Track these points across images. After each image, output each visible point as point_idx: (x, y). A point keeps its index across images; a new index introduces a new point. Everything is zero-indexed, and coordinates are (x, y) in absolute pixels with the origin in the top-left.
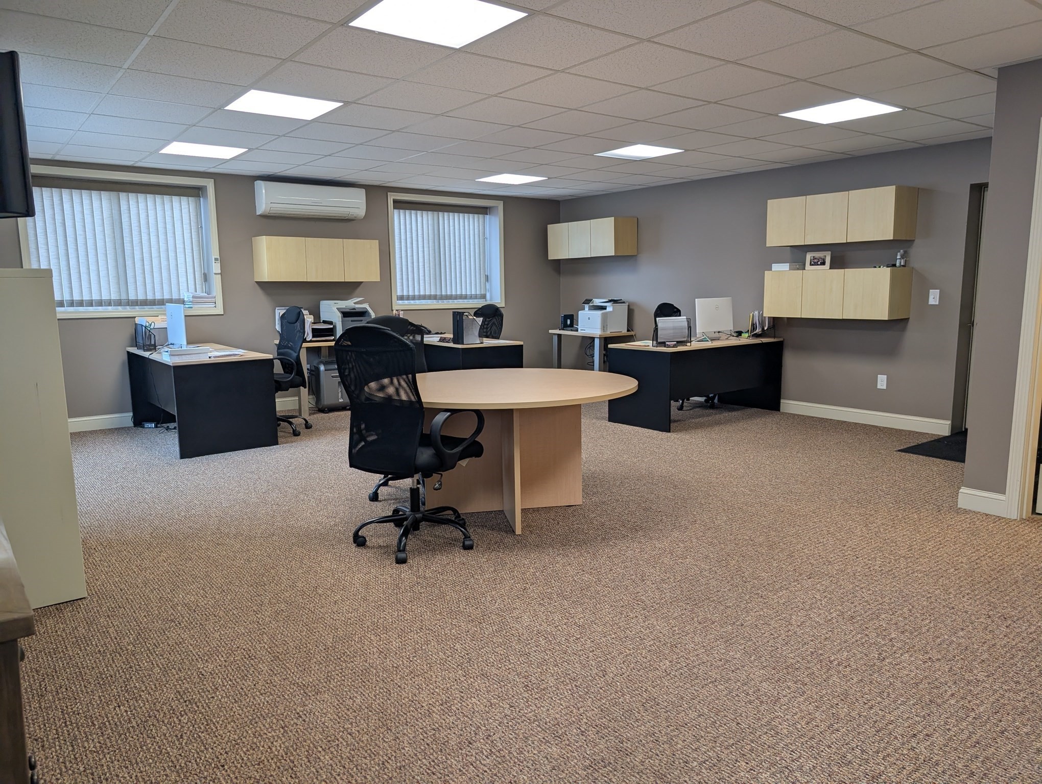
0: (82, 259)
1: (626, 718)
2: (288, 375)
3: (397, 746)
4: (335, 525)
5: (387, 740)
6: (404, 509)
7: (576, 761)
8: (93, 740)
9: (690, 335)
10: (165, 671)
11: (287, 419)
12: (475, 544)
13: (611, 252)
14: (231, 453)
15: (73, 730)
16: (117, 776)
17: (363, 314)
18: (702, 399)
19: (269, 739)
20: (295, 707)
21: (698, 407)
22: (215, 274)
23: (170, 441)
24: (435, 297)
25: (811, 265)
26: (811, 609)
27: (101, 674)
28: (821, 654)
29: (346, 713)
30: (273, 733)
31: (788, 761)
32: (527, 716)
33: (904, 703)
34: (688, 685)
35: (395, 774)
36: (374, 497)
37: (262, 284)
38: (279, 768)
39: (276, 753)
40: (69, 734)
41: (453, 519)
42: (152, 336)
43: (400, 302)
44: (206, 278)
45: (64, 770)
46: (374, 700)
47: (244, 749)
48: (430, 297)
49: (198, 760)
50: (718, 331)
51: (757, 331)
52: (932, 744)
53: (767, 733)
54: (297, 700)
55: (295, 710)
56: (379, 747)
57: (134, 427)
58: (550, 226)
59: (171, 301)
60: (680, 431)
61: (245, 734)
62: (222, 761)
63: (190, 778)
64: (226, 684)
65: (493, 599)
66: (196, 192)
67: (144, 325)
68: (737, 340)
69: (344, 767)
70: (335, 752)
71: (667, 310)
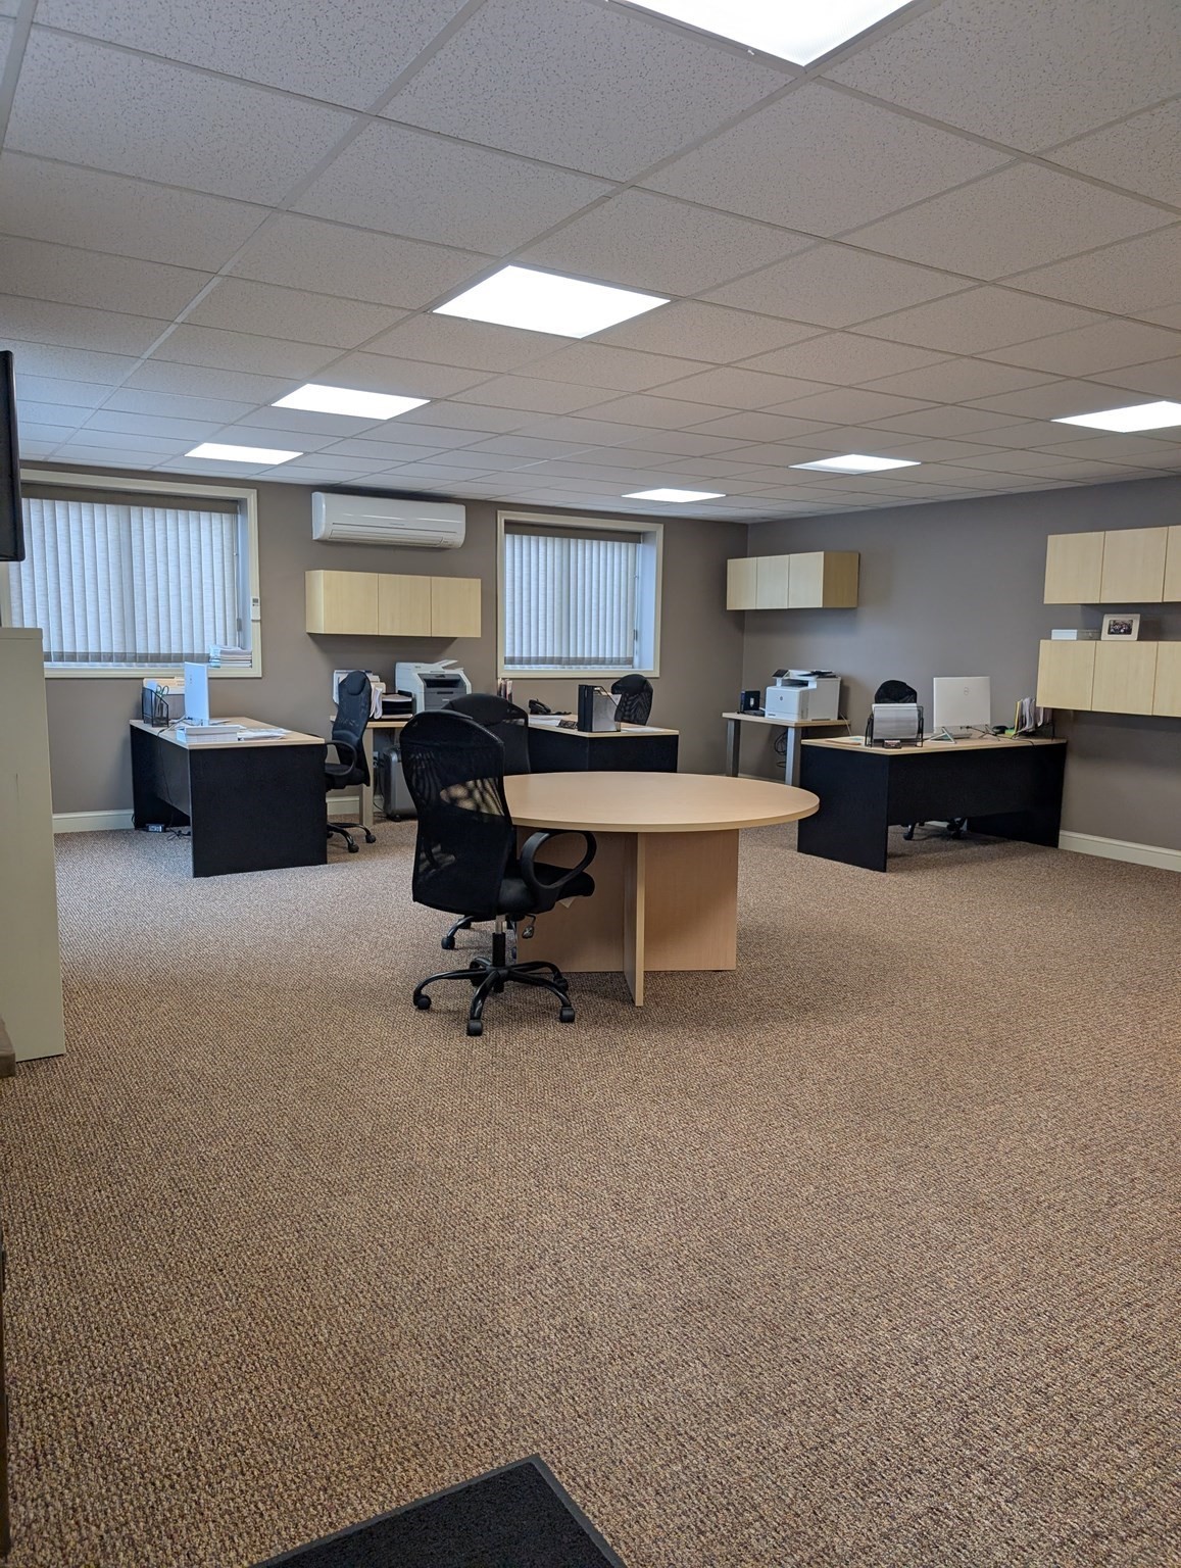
0: (77, 597)
1: (741, 1253)
2: (345, 767)
3: (438, 1264)
4: (392, 979)
5: (426, 1256)
6: (484, 961)
7: (664, 1300)
8: (67, 1228)
9: (921, 731)
10: (158, 1153)
11: (341, 828)
12: (577, 1016)
13: (817, 602)
14: (262, 872)
15: (43, 1214)
16: (94, 1271)
17: (455, 683)
18: (944, 825)
19: (280, 1244)
20: (315, 1208)
21: (934, 836)
22: (253, 621)
23: (179, 851)
24: (559, 661)
25: (1110, 633)
26: (1030, 1131)
27: (80, 1151)
28: (1028, 1192)
29: (378, 1221)
30: (285, 1236)
31: (946, 1322)
32: (611, 1241)
33: (1127, 1263)
34: (834, 1219)
35: (432, 1297)
36: (449, 944)
37: (316, 638)
38: (289, 1278)
39: (287, 1260)
40: (38, 1219)
41: (552, 980)
42: (165, 706)
43: (510, 667)
44: (240, 626)
45: (31, 1259)
46: (417, 1207)
47: (249, 1253)
48: (552, 661)
49: (191, 1261)
50: (967, 725)
51: (1027, 727)
52: (1151, 1317)
53: (926, 1286)
54: (319, 1199)
55: (315, 1211)
56: (416, 1264)
57: (136, 829)
58: (731, 562)
59: (192, 658)
60: (902, 870)
61: (251, 1234)
62: (221, 1264)
63: (181, 1281)
64: (232, 1173)
65: (591, 1091)
66: (233, 507)
67: (155, 690)
68: (994, 739)
69: (369, 1284)
70: (360, 1266)
71: (895, 692)
